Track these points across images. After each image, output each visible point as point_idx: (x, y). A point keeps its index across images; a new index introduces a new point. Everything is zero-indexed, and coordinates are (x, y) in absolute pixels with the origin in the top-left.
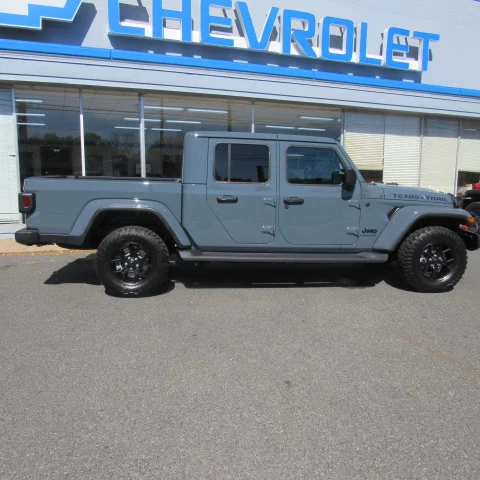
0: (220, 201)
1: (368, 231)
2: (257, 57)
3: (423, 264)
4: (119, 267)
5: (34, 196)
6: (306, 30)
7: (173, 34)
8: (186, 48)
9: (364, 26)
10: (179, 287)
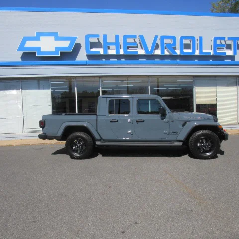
0: (111, 122)
1: (173, 133)
2: (150, 57)
3: (199, 147)
4: (74, 148)
5: (45, 121)
6: (172, 43)
7: (112, 52)
8: (118, 57)
9: (201, 38)
10: (100, 156)
